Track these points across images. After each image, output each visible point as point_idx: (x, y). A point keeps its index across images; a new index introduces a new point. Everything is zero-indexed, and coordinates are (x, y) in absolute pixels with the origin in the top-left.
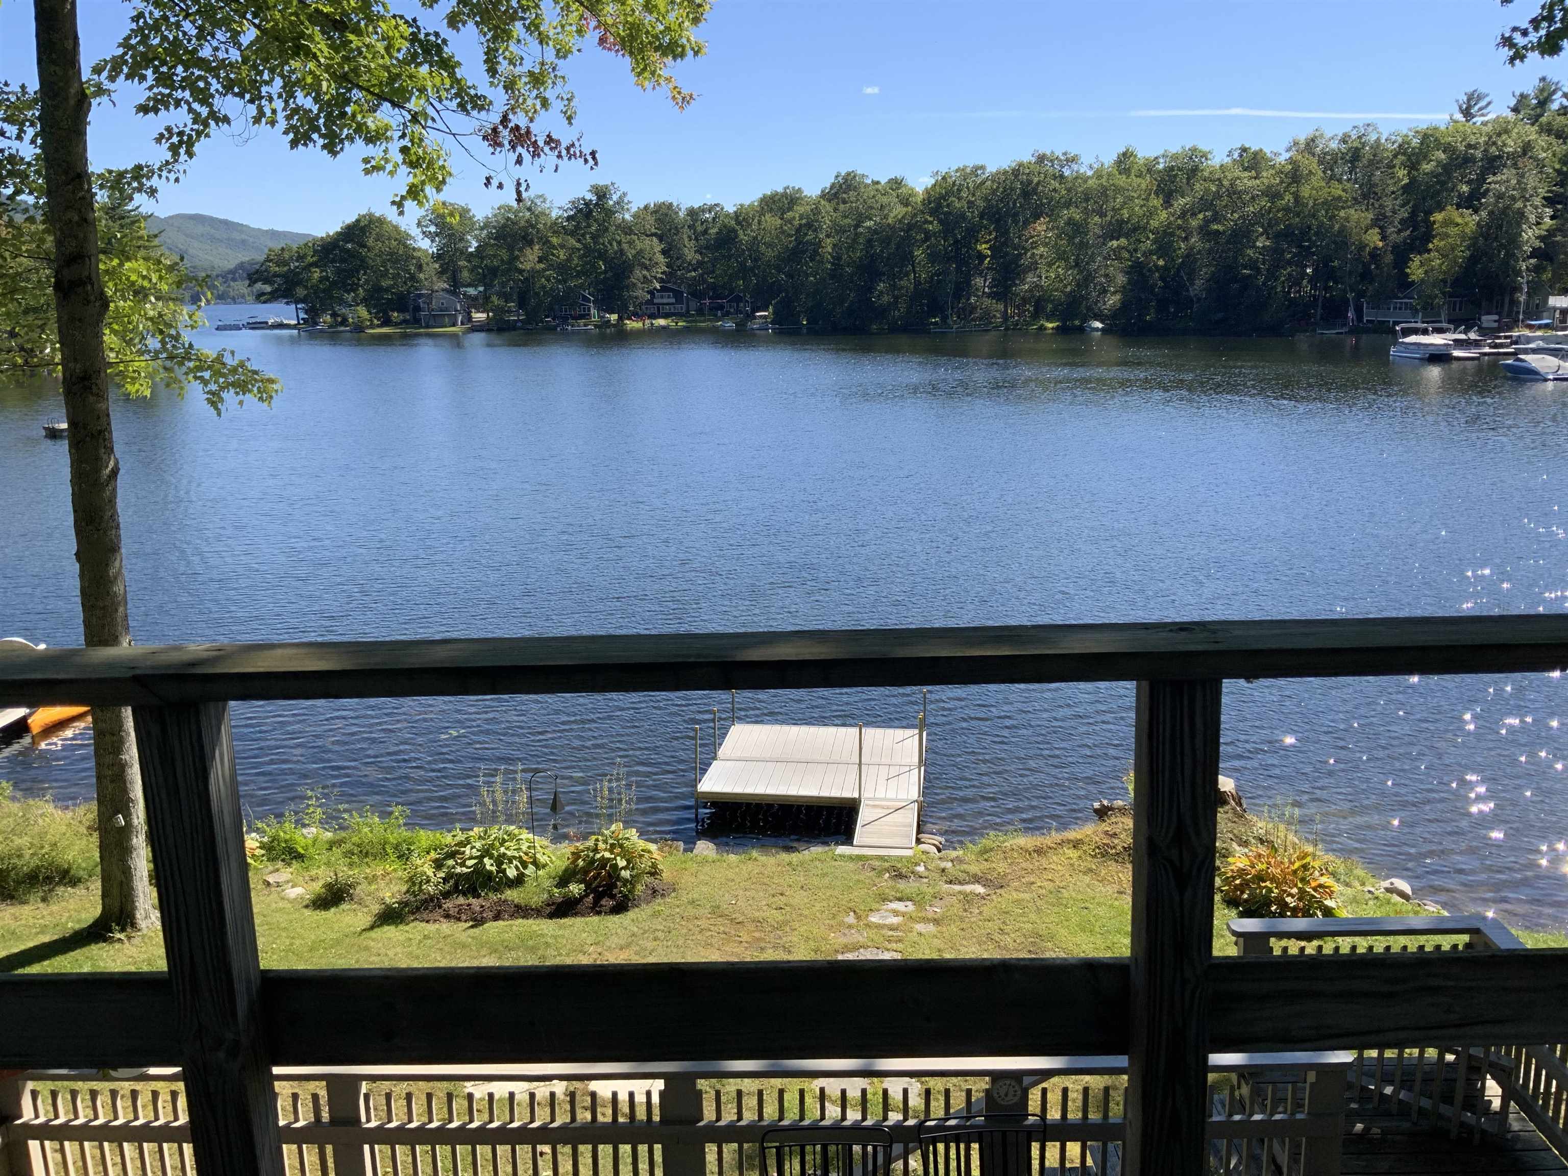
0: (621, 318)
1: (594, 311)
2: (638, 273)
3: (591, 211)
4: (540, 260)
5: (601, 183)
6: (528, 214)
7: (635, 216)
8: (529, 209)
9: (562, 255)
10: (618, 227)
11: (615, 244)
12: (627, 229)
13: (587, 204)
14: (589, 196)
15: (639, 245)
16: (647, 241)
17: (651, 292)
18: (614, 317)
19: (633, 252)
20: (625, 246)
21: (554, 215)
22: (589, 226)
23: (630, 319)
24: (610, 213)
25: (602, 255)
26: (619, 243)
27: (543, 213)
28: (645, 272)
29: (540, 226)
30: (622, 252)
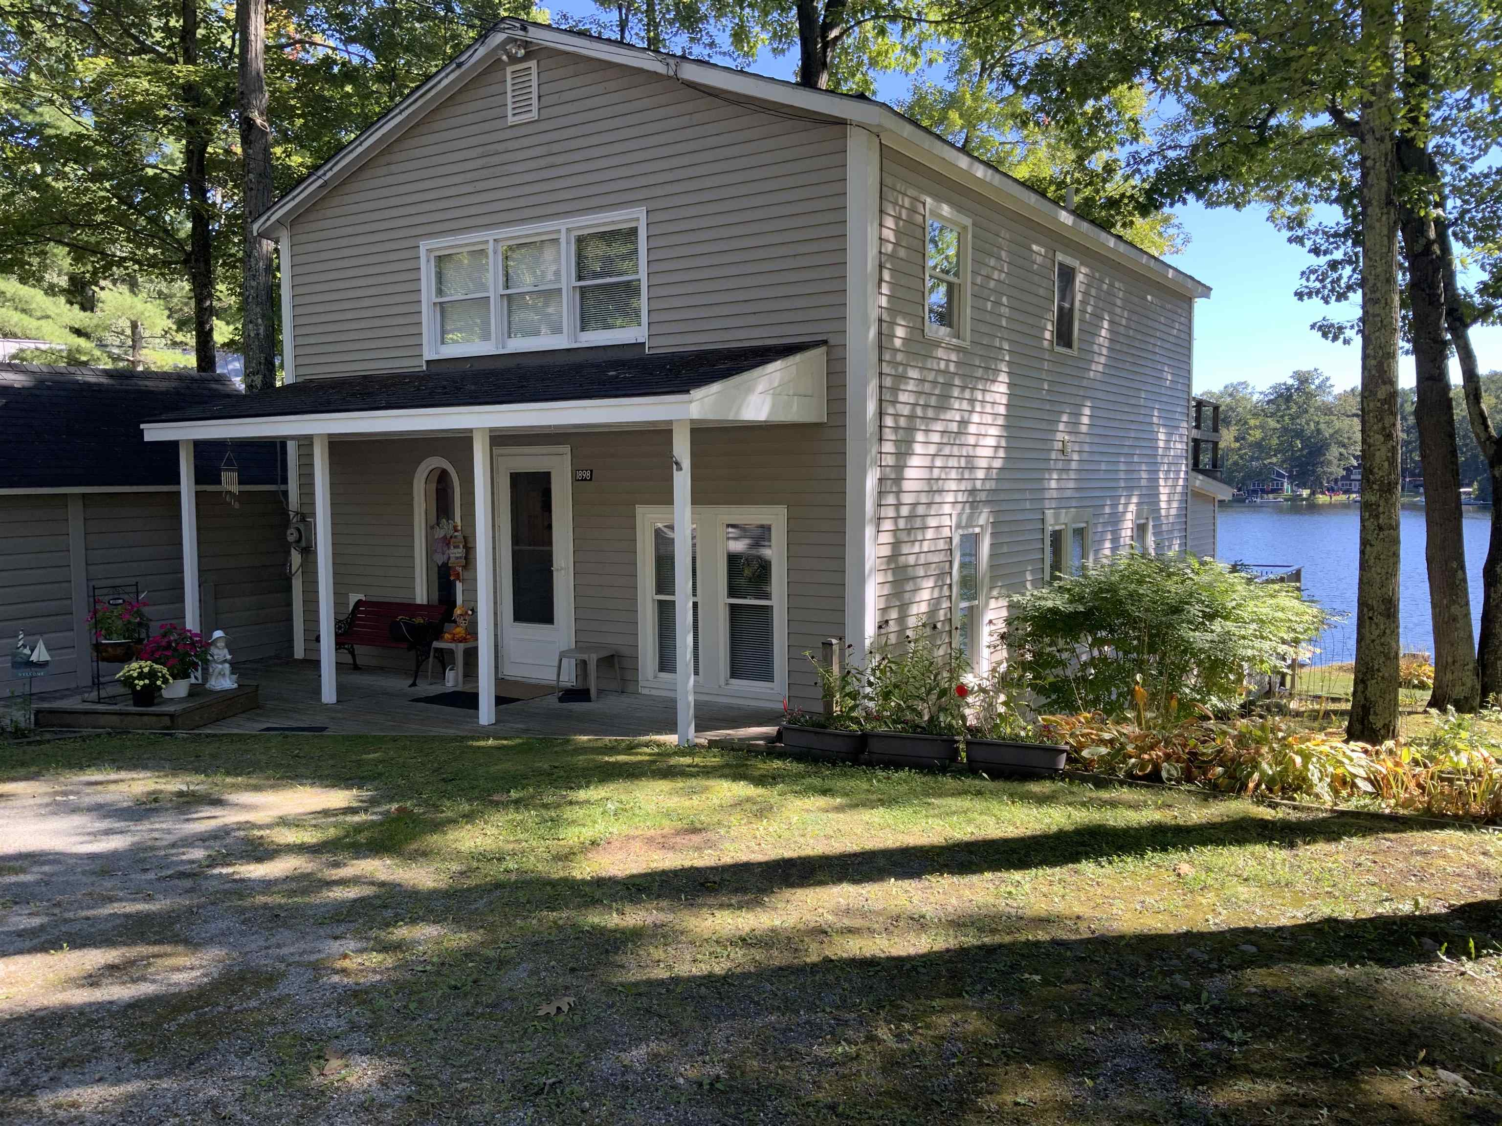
0: (1313, 493)
1: (1286, 486)
2: (1334, 452)
3: (1291, 395)
4: (1237, 440)
5: (1304, 368)
6: (1229, 400)
7: (1339, 397)
8: (1231, 395)
9: (1258, 434)
10: (1318, 409)
11: (1312, 424)
12: (1327, 410)
13: (1288, 389)
14: (1290, 382)
15: (1337, 425)
16: (1347, 421)
17: (1347, 469)
18: (1305, 493)
19: (1331, 431)
20: (1322, 426)
21: (1255, 398)
22: (1288, 408)
23: (1323, 493)
24: (1310, 395)
25: (1299, 434)
26: (1318, 423)
27: (1243, 398)
28: (1342, 450)
29: (1240, 410)
30: (1319, 431)
